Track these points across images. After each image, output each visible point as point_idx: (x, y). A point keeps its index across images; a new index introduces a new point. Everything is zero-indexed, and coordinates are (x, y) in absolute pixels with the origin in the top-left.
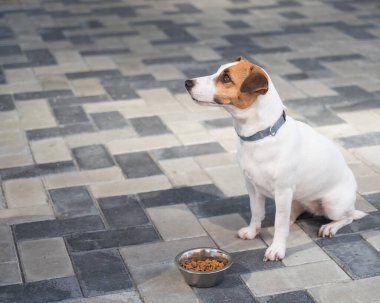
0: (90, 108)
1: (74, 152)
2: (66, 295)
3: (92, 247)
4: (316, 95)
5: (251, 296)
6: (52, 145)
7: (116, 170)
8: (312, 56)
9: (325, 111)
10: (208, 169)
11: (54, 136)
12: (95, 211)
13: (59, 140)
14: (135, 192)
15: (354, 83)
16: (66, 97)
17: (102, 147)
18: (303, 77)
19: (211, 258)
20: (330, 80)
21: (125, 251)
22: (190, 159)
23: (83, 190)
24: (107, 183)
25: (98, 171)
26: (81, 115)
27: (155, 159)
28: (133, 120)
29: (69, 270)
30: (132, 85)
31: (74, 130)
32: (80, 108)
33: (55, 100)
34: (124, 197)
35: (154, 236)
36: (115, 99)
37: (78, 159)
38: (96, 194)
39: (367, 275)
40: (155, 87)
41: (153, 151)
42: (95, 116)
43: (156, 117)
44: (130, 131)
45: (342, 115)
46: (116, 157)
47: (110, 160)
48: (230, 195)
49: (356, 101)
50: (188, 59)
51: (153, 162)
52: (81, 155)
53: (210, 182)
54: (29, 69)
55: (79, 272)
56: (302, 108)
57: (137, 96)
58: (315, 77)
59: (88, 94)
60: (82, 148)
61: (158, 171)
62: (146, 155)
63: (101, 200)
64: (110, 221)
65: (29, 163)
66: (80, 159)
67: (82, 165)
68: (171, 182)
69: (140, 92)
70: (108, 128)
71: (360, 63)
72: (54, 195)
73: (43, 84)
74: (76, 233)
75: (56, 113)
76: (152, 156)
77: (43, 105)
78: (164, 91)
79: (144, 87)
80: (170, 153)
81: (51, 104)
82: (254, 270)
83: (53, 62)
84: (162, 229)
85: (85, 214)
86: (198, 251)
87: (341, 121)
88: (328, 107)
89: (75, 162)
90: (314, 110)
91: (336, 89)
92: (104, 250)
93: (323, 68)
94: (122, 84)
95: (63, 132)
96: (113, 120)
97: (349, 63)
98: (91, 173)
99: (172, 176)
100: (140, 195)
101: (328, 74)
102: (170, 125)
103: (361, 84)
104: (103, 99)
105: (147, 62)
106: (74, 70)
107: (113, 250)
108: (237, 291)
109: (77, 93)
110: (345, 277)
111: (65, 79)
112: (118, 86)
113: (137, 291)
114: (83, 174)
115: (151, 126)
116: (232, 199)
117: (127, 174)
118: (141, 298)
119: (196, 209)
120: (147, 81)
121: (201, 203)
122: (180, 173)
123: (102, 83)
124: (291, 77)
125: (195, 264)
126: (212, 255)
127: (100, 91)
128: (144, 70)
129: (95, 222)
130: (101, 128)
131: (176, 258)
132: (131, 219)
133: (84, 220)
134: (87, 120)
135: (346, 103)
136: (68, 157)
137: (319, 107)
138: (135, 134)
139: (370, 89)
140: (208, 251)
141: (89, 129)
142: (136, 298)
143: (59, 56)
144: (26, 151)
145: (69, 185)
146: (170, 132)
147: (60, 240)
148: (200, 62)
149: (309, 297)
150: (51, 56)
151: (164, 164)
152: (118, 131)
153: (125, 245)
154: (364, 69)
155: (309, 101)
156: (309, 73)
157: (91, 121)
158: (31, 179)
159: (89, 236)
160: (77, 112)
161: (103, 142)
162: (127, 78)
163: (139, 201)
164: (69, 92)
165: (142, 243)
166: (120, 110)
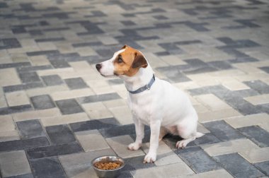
0: (41, 73)
1: (32, 99)
3: (42, 156)
4: (174, 64)
6: (18, 96)
7: (57, 110)
8: (172, 41)
9: (179, 74)
10: (111, 109)
11: (20, 89)
12: (44, 135)
13: (23, 92)
14: (68, 123)
15: (197, 57)
16: (27, 67)
17: (48, 96)
18: (167, 53)
19: (113, 162)
20: (182, 55)
21: (61, 158)
22: (100, 103)
23: (37, 122)
24: (51, 118)
25: (45, 110)
26: (36, 77)
27: (79, 103)
28: (66, 80)
30: (66, 59)
31: (31, 86)
32: (35, 73)
33: (20, 69)
34: (61, 126)
35: (79, 149)
36: (56, 67)
38: (45, 124)
39: (204, 171)
40: (79, 60)
41: (78, 98)
42: (44, 78)
43: (80, 78)
44: (65, 86)
45: (189, 76)
46: (57, 102)
47: (53, 104)
48: (123, 124)
49: (198, 68)
50: (99, 44)
51: (78, 105)
52: (35, 101)
53: (112, 117)
54: (5, 50)
55: (34, 171)
56: (166, 72)
57: (69, 66)
58: (174, 54)
59: (40, 64)
60: (36, 97)
61: (82, 110)
62: (74, 100)
63: (47, 128)
64: (53, 140)
65: (5, 106)
66: (35, 104)
67: (36, 107)
68: (89, 116)
69: (71, 63)
70: (52, 85)
71: (200, 45)
72: (19, 125)
73: (13, 59)
74: (32, 147)
75: (21, 76)
76: (78, 101)
77: (13, 71)
78: (85, 63)
79: (73, 60)
80: (88, 100)
81: (18, 71)
82: (138, 168)
83: (19, 46)
84: (84, 145)
85: (38, 136)
86: (105, 157)
87: (189, 80)
88: (181, 71)
89: (32, 105)
90: (173, 74)
91: (186, 61)
92: (49, 158)
93: (178, 48)
94: (60, 58)
95: (25, 88)
96: (54, 80)
97: (193, 46)
98: (41, 111)
99: (89, 113)
100: (71, 124)
101: (181, 52)
102: (88, 83)
103: (201, 58)
104: (49, 67)
105: (75, 46)
106: (31, 50)
107: (55, 157)
109: (33, 64)
110: (191, 172)
111: (26, 56)
112: (58, 60)
114: (36, 112)
115: (77, 83)
116: (125, 126)
117: (63, 112)
119: (104, 133)
120: (75, 57)
121: (106, 129)
122: (94, 111)
123: (48, 58)
124: (159, 54)
125: (103, 165)
126: (113, 160)
127: (47, 63)
128: (73, 50)
129: (43, 141)
130: (47, 85)
131: (92, 162)
132: (65, 139)
133: (37, 140)
134: (40, 80)
135: (191, 69)
136: (28, 103)
137: (176, 72)
138: (68, 88)
139: (205, 61)
140: (110, 157)
141: (40, 86)
143: (22, 42)
144: (3, 99)
145: (28, 119)
146: (88, 87)
147: (23, 152)
148: (106, 46)
150: (18, 42)
151: (84, 106)
152: (57, 87)
153: (62, 154)
154: (202, 49)
155: (170, 68)
156: (170, 51)
157: (42, 81)
158: (6, 116)
159: (40, 149)
160: (33, 75)
161: (48, 93)
162: (63, 55)
163: (70, 128)
164: (29, 63)
165: (71, 153)
166: (59, 74)
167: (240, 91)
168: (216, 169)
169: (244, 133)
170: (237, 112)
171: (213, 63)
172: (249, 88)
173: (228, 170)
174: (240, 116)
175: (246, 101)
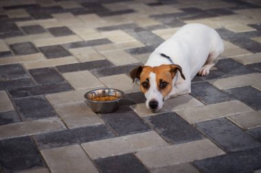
0: (20, 24)
1: (11, 46)
2: (10, 121)
3: (27, 95)
4: (169, 13)
5: (138, 116)
7: (40, 54)
9: (176, 20)
10: (102, 52)
12: (28, 76)
14: (54, 66)
15: (193, 6)
17: (30, 43)
20: (177, 5)
21: (49, 96)
22: (90, 47)
23: (19, 65)
25: (28, 56)
26: (16, 28)
27: (66, 48)
28: (49, 29)
29: (12, 108)
32: (14, 24)
34: (46, 68)
35: (69, 87)
36: (37, 19)
37: (14, 50)
38: (28, 67)
39: (215, 102)
40: (63, 12)
41: (64, 44)
42: (24, 28)
43: (65, 27)
44: (48, 34)
46: (40, 48)
47: (35, 50)
48: (118, 65)
51: (64, 50)
52: (16, 48)
53: (104, 59)
55: (19, 108)
56: (162, 19)
57: (52, 17)
58: (167, 4)
59: (19, 17)
60: (16, 45)
61: (69, 54)
62: (60, 46)
64: (38, 81)
67: (17, 53)
68: (77, 60)
69: (53, 15)
74: (15, 88)
76: (64, 47)
78: (69, 14)
79: (55, 13)
80: (76, 45)
82: (139, 103)
84: (73, 84)
85: (21, 78)
88: (178, 18)
89: (12, 52)
91: (182, 9)
92: (35, 96)
95: (3, 36)
96: (38, 30)
98: (23, 57)
99: (78, 57)
102: (74, 31)
104: (29, 19)
107: (41, 96)
108: (128, 114)
113: (59, 117)
114: (17, 57)
115: (62, 32)
117: (48, 57)
118: (62, 120)
119: (96, 73)
121: (99, 69)
122: (84, 55)
123: (28, 11)
127: (26, 15)
128: (55, 4)
129: (28, 82)
130: (28, 33)
132: (52, 80)
134: (19, 30)
135: (189, 16)
136: (8, 49)
137: (172, 19)
138: (51, 36)
139: (203, 9)
141: (21, 34)
142: (59, 120)
145: (9, 64)
146: (75, 34)
147: (4, 92)
149: (177, 115)
151: (71, 50)
152: (40, 35)
153: (49, 93)
156: (163, 2)
157: (22, 30)
159: (24, 89)
161: (31, 41)
163: (57, 70)
164: (6, 16)
165: (61, 91)
166: (41, 24)
167: (246, 33)
168: (229, 100)
169: (256, 69)
170: (245, 50)
171: (212, 10)
172: (255, 30)
173: (242, 101)
174: (249, 54)
175: (253, 41)
